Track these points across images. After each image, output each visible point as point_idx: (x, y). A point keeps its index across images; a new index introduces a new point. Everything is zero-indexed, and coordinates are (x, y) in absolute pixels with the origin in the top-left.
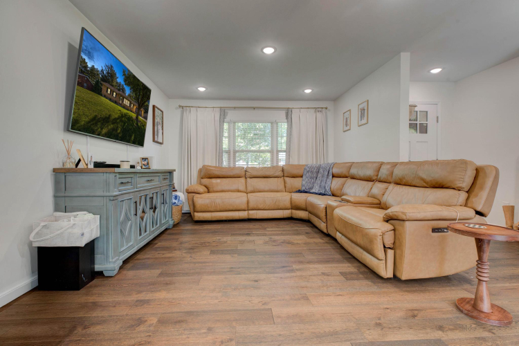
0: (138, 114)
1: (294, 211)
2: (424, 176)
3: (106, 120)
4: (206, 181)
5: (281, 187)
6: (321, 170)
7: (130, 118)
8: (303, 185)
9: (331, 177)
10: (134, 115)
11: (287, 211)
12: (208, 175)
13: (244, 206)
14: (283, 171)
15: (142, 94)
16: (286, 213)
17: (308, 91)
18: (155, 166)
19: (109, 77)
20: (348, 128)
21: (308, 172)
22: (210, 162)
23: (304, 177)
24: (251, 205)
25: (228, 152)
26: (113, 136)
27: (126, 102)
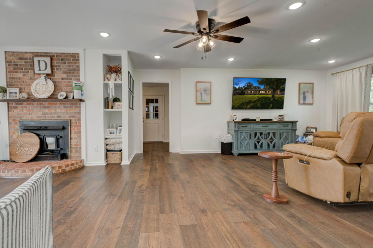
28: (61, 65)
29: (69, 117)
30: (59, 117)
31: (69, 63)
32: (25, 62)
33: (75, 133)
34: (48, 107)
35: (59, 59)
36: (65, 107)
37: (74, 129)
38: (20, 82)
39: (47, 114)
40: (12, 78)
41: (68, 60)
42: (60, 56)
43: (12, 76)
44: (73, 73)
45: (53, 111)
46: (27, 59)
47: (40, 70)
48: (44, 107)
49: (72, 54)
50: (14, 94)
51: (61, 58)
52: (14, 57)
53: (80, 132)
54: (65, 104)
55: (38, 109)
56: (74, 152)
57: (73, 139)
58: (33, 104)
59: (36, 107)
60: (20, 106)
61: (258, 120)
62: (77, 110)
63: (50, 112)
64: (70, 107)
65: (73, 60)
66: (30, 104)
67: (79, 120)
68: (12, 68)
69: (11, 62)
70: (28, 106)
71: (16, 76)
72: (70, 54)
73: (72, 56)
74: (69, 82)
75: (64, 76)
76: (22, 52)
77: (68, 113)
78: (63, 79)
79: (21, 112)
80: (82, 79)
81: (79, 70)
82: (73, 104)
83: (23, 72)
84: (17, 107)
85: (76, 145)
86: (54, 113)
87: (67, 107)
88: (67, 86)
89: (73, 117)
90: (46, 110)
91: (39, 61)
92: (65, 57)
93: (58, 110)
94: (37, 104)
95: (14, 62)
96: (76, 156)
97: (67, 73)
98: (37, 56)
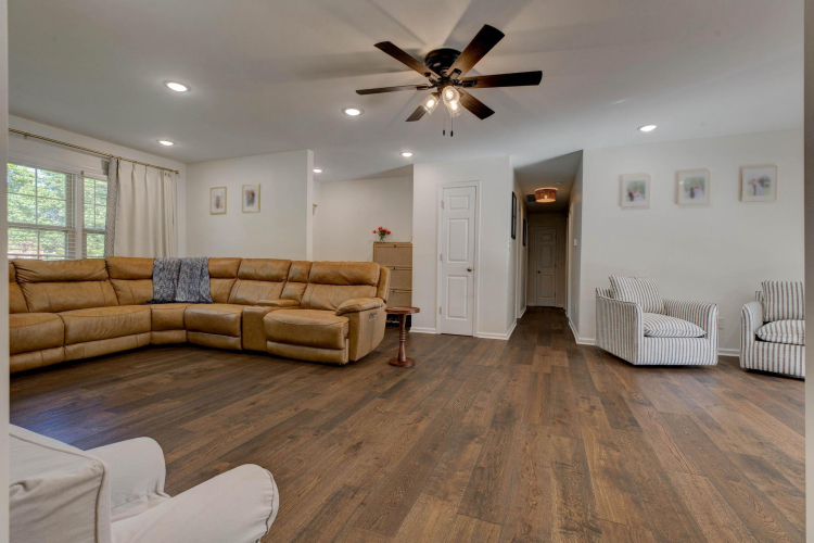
1: (156, 334)
2: (346, 275)
5: (111, 296)
6: (184, 268)
8: (154, 293)
9: (207, 278)
11: (143, 335)
13: (57, 338)
14: (107, 267)
16: (142, 339)
17: (166, 143)
20: (220, 210)
21: (162, 270)
23: (155, 279)
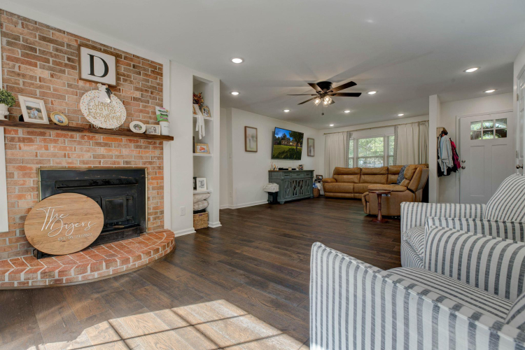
0: (297, 146)
3: (283, 152)
4: (336, 176)
5: (384, 181)
7: (293, 149)
10: (295, 147)
12: (338, 172)
13: (352, 191)
14: (388, 170)
15: (298, 137)
17: (401, 115)
18: (305, 168)
19: (284, 138)
22: (341, 165)
23: (400, 174)
24: (355, 191)
25: (353, 158)
26: (286, 158)
27: (291, 144)
28: (133, 75)
29: (145, 163)
30: (127, 163)
31: (146, 75)
32: (57, 50)
33: (153, 189)
34: (106, 145)
35: (129, 65)
36: (137, 147)
37: (152, 183)
38: (40, 87)
39: (104, 157)
40: (19, 75)
41: (145, 70)
42: (131, 60)
43: (16, 70)
44: (152, 93)
45: (115, 152)
46: (62, 44)
47: (92, 73)
48: (99, 144)
49: (152, 62)
50: (36, 112)
51: (132, 63)
52: (26, 31)
53: (162, 188)
54: (137, 142)
55: (85, 147)
56: (151, 219)
57: (151, 198)
58: (72, 137)
59: (79, 143)
60: (38, 138)
61: (290, 169)
62: (157, 152)
63: (110, 153)
64: (146, 148)
65: (153, 72)
66: (65, 136)
67: (161, 168)
68: (18, 53)
69: (17, 38)
70: (61, 139)
71: (31, 73)
72: (148, 61)
73: (151, 66)
74: (145, 107)
75: (138, 94)
76: (48, 27)
77: (141, 157)
78: (135, 99)
79: (43, 151)
80: (166, 105)
81: (161, 91)
82: (150, 143)
83: (50, 69)
84: (31, 141)
85: (154, 208)
86: (118, 157)
87: (139, 147)
88: (141, 111)
89: (151, 163)
90: (102, 151)
91: (92, 57)
92: (139, 63)
93: (125, 152)
94: (83, 137)
95: (25, 40)
96: (155, 225)
97: (142, 90)
98: (87, 46)
